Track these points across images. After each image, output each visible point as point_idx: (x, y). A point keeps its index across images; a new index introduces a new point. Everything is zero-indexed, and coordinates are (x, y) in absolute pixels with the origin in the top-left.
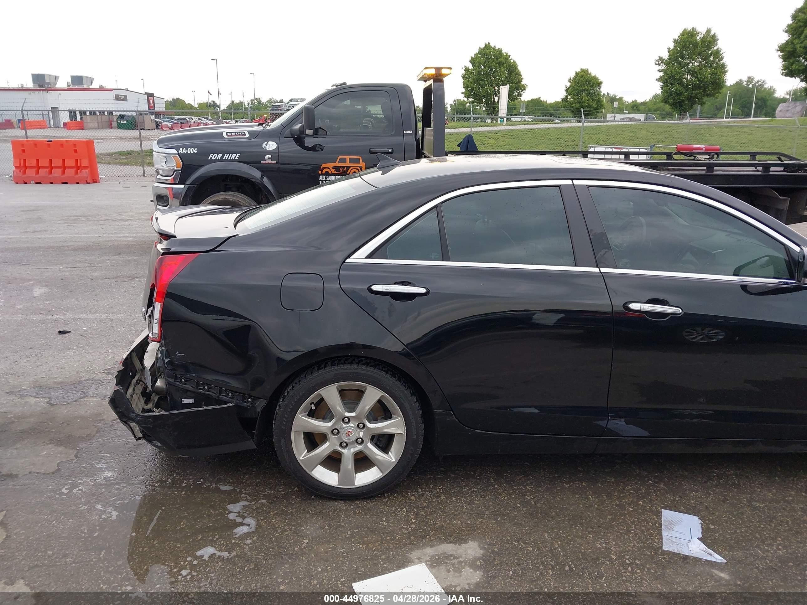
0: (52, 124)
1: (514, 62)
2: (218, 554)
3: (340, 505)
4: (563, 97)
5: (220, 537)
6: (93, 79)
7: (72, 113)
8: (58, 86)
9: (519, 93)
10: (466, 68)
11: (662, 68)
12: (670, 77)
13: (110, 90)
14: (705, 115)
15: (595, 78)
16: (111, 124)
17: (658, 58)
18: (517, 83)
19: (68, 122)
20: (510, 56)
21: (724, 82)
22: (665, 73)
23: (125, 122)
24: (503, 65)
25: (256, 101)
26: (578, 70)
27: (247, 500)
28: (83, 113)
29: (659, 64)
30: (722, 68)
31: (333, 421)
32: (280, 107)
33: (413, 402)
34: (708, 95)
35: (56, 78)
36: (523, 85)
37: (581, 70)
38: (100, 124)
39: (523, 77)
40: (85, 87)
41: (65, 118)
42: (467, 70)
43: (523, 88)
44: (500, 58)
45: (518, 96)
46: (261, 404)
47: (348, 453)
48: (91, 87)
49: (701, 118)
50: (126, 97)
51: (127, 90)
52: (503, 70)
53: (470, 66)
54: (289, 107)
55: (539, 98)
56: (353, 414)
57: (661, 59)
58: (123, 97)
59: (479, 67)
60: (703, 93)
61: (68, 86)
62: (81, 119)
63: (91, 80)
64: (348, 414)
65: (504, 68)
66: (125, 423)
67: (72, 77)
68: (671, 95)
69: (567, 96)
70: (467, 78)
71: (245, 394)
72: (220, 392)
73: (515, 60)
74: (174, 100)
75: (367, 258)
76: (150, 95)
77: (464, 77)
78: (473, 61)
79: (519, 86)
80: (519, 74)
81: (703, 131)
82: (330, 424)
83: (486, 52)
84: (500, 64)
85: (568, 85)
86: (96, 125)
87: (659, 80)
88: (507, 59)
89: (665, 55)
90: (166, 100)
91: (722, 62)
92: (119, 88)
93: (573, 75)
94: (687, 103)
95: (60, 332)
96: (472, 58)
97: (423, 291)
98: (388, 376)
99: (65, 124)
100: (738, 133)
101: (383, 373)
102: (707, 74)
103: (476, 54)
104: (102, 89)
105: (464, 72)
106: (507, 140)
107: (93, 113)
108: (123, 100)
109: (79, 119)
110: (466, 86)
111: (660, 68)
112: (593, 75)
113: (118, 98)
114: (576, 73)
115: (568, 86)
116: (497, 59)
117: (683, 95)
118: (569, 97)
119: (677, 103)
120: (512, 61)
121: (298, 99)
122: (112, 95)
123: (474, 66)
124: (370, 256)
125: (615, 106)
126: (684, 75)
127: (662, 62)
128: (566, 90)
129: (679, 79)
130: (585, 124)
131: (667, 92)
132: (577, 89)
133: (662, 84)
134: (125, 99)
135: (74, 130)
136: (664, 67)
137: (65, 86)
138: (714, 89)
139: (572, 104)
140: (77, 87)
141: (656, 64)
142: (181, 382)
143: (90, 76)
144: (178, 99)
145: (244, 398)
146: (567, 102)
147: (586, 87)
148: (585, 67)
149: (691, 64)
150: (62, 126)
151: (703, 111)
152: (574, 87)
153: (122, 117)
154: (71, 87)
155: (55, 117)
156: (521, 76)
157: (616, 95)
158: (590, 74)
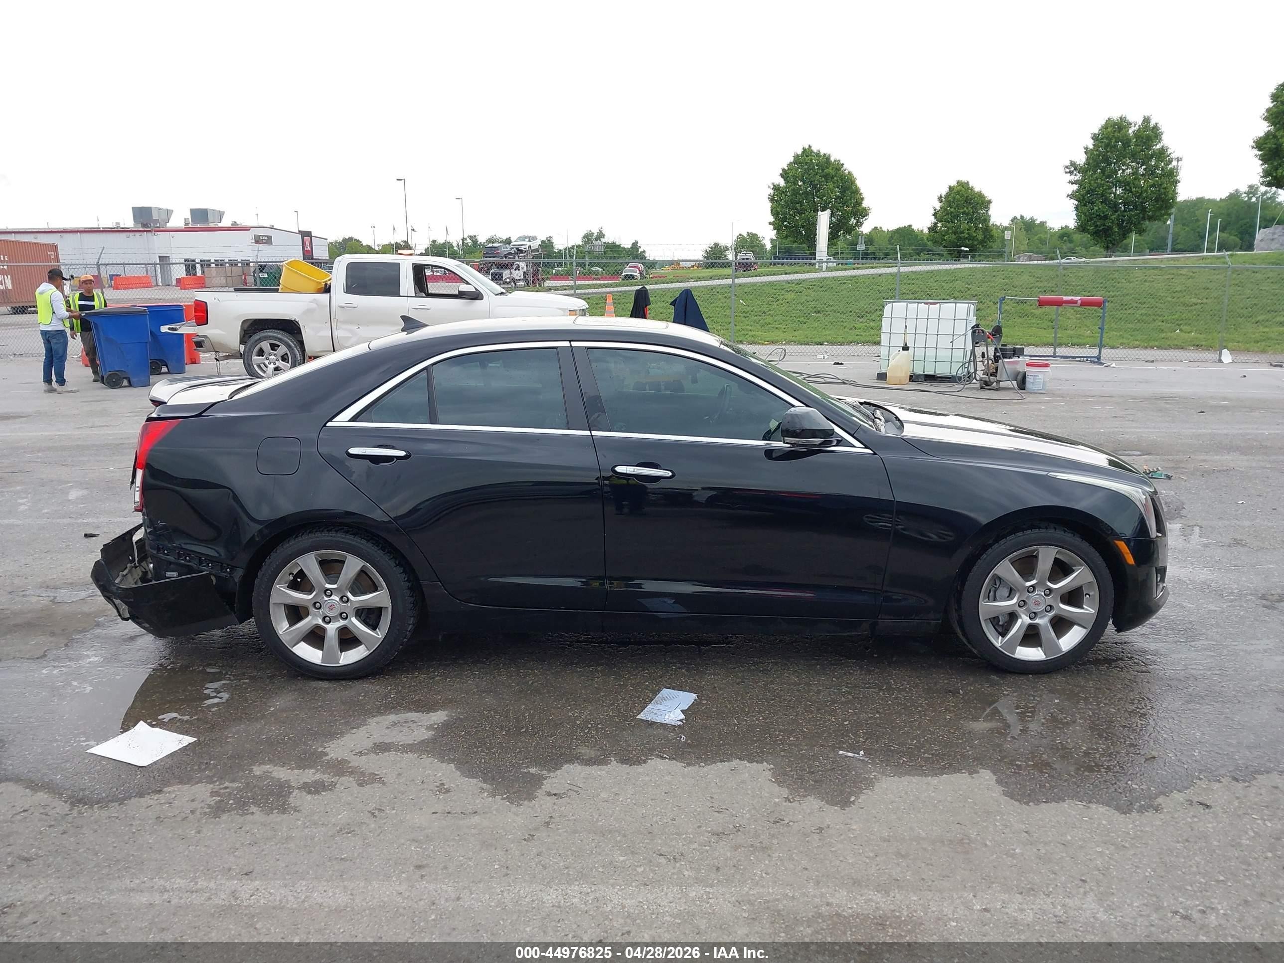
0: (160, 280)
1: (850, 173)
2: (179, 717)
3: (325, 684)
4: (929, 226)
5: (188, 706)
6: (224, 212)
7: (190, 266)
8: (170, 225)
9: (858, 221)
10: (774, 186)
11: (1076, 179)
12: (1088, 192)
13: (247, 229)
14: (1179, 246)
15: (980, 195)
16: (245, 279)
17: (1068, 164)
18: (855, 206)
19: (183, 278)
20: (843, 165)
21: (1174, 197)
22: (1080, 185)
23: (266, 276)
24: (832, 178)
25: (470, 241)
26: (953, 183)
27: (230, 679)
28: (205, 264)
29: (1071, 173)
30: (1171, 177)
31: (314, 593)
32: (498, 250)
33: (398, 573)
34: (1150, 218)
35: (169, 213)
36: (865, 209)
37: (958, 182)
38: (229, 279)
39: (863, 195)
40: (211, 225)
41: (179, 272)
42: (776, 188)
43: (865, 213)
44: (827, 168)
45: (856, 224)
46: (239, 574)
47: (332, 629)
48: (220, 225)
49: (1174, 251)
50: (270, 238)
51: (272, 228)
52: (831, 187)
53: (782, 182)
54: (511, 249)
55: (910, 226)
56: (335, 586)
57: (1073, 164)
58: (266, 238)
59: (795, 183)
60: (1141, 216)
61: (186, 224)
62: (203, 272)
63: (221, 214)
64: (328, 586)
65: (834, 183)
66: (108, 599)
67: (194, 212)
68: (1091, 219)
69: (935, 224)
70: (777, 201)
71: (222, 564)
72: (201, 562)
73: (850, 170)
74: (345, 240)
75: (349, 421)
76: (306, 235)
77: (772, 199)
78: (785, 175)
79: (858, 211)
80: (857, 192)
81: (1116, 275)
82: (310, 597)
83: (805, 159)
84: (827, 177)
85: (938, 206)
86: (223, 281)
87: (1072, 196)
88: (839, 169)
89: (1081, 159)
90: (330, 240)
91: (1170, 166)
92: (261, 225)
93: (944, 191)
94: (1116, 230)
95: (86, 535)
96: (783, 170)
97: (402, 453)
98: (370, 545)
99: (179, 281)
100: (1172, 276)
101: (364, 541)
102: (1145, 187)
103: (790, 164)
104: (235, 228)
105: (772, 192)
106: (813, 294)
107: (219, 264)
108: (266, 243)
109: (199, 273)
110: (774, 212)
111: (1073, 178)
112: (977, 190)
113: (258, 240)
114: (950, 188)
115: (938, 208)
116: (823, 170)
117: (1110, 219)
118: (939, 225)
119: (1101, 231)
120: (846, 172)
121: (526, 237)
122: (249, 236)
123: (788, 182)
124: (354, 419)
125: (1006, 238)
126: (1110, 188)
127: (1075, 169)
128: (935, 215)
129: (1102, 195)
130: (902, 269)
131: (1085, 214)
132: (952, 212)
133: (1076, 203)
134: (269, 241)
135: (191, 288)
136: (1078, 177)
137: (181, 224)
138: (1160, 209)
139: (944, 236)
140: (198, 226)
141: (1066, 173)
142: (164, 554)
143: (218, 209)
144: (351, 239)
145: (222, 568)
146: (936, 232)
147: (965, 209)
148: (964, 179)
149: (1120, 172)
150: (174, 283)
151: (1178, 241)
152: (946, 209)
153: (262, 268)
154: (190, 226)
155: (164, 271)
156: (861, 194)
157: (1035, 218)
158: (972, 189)
